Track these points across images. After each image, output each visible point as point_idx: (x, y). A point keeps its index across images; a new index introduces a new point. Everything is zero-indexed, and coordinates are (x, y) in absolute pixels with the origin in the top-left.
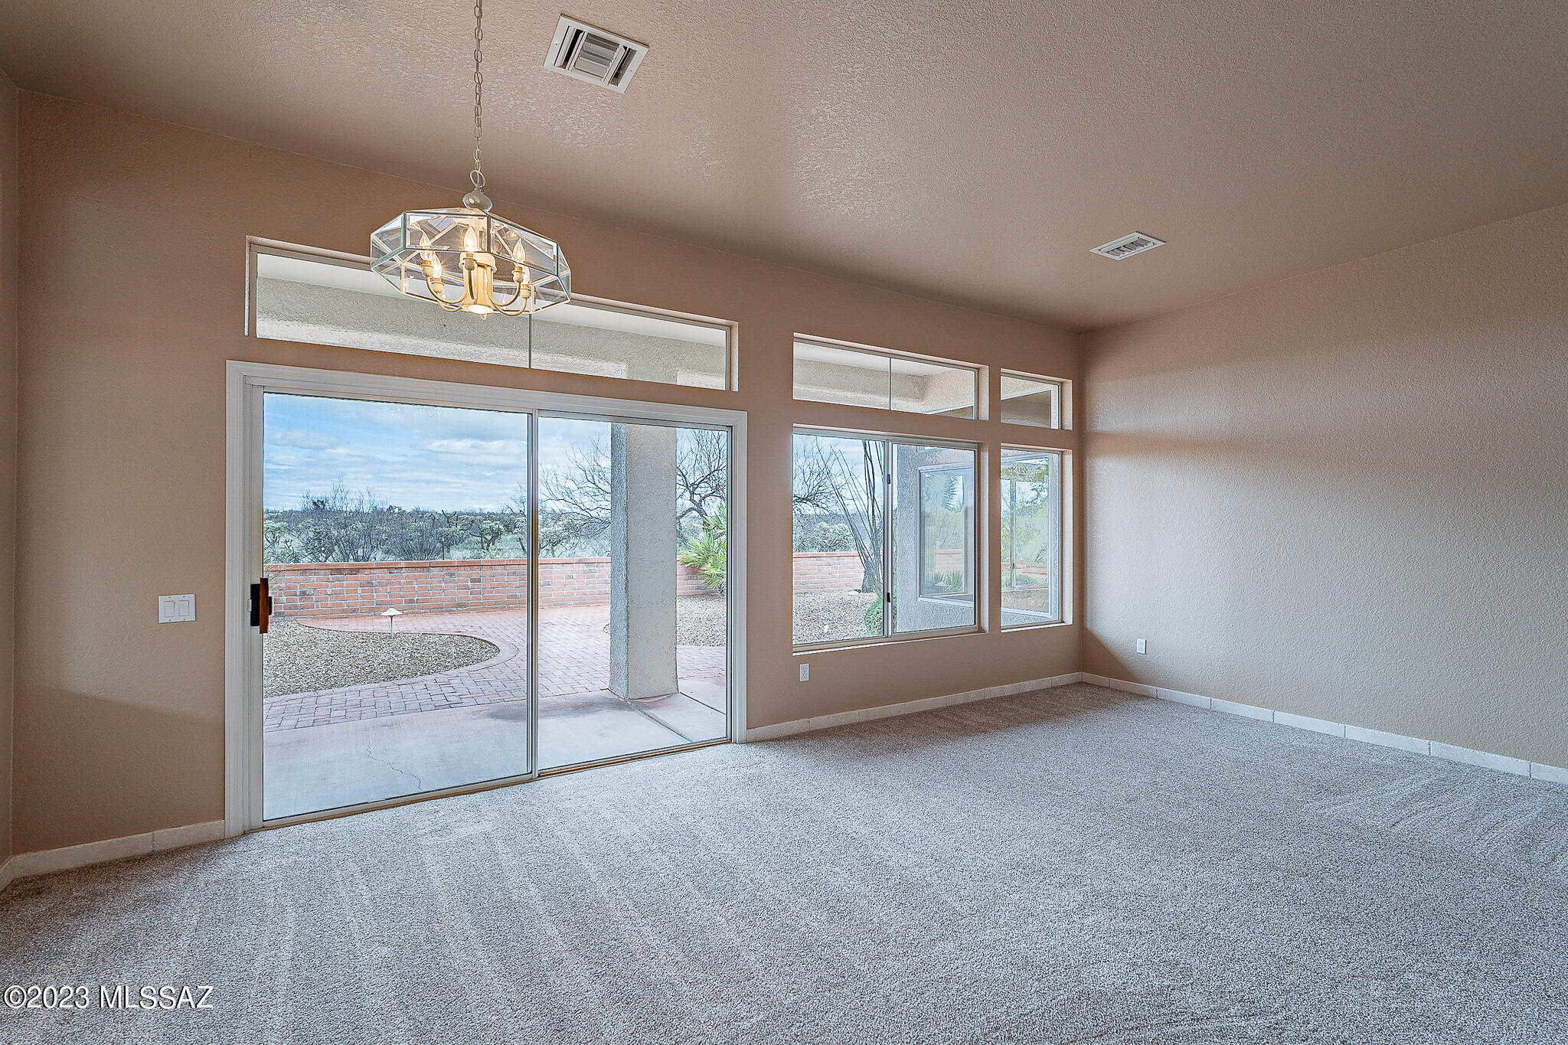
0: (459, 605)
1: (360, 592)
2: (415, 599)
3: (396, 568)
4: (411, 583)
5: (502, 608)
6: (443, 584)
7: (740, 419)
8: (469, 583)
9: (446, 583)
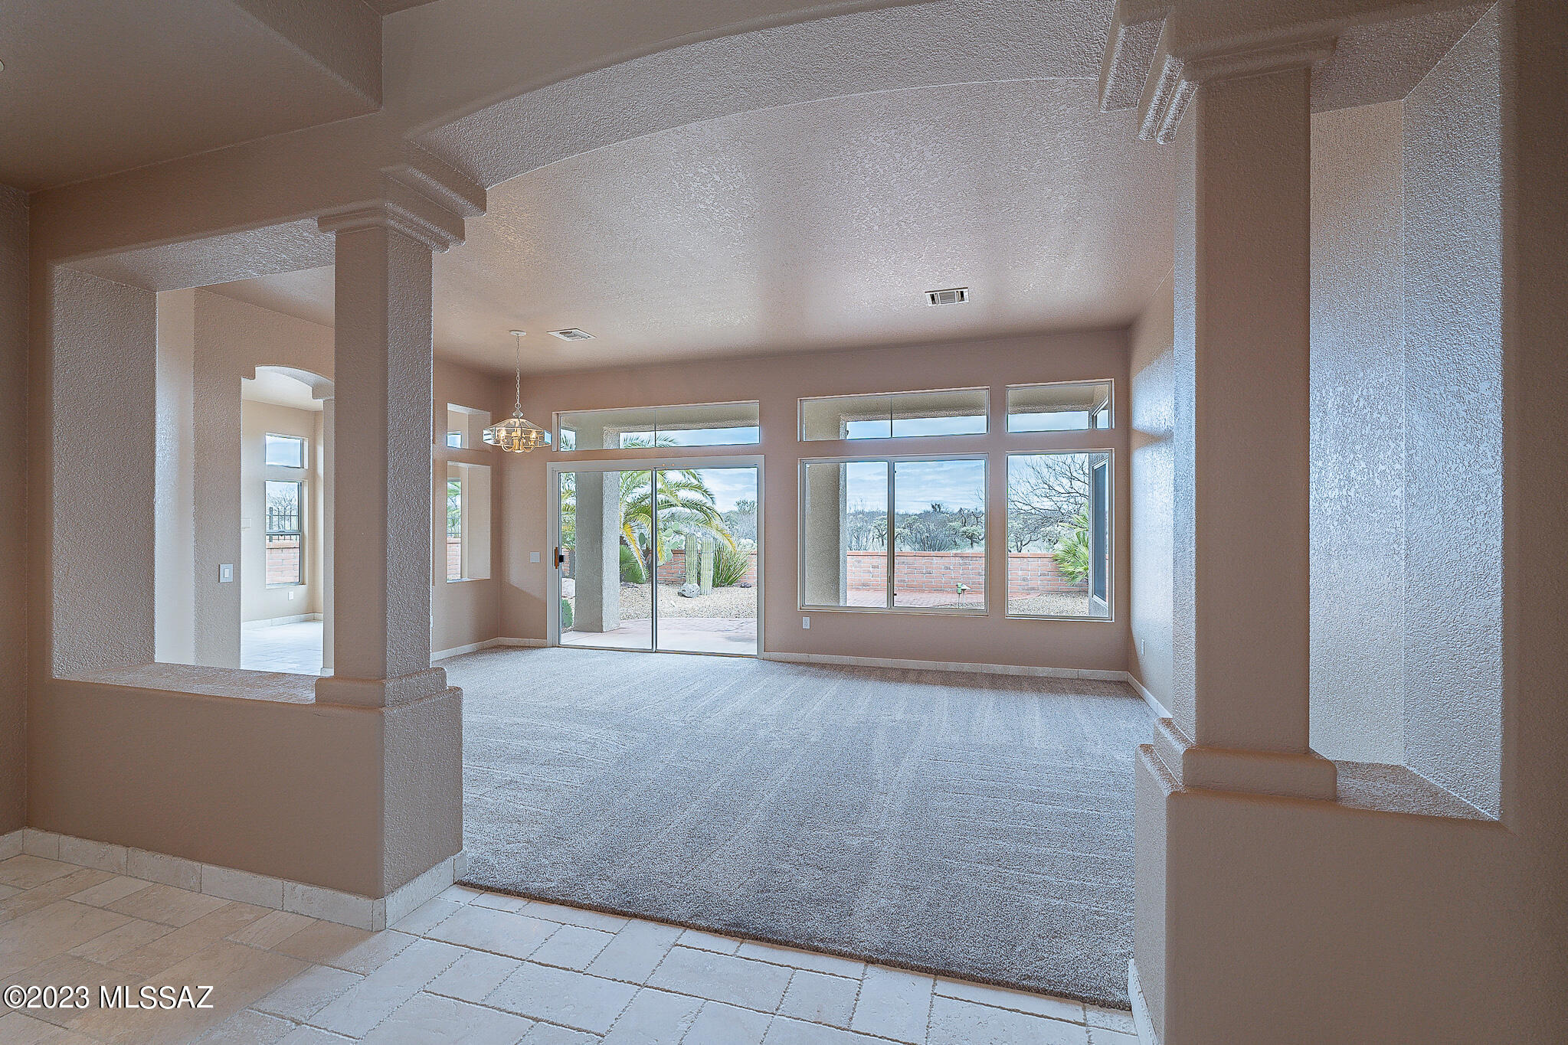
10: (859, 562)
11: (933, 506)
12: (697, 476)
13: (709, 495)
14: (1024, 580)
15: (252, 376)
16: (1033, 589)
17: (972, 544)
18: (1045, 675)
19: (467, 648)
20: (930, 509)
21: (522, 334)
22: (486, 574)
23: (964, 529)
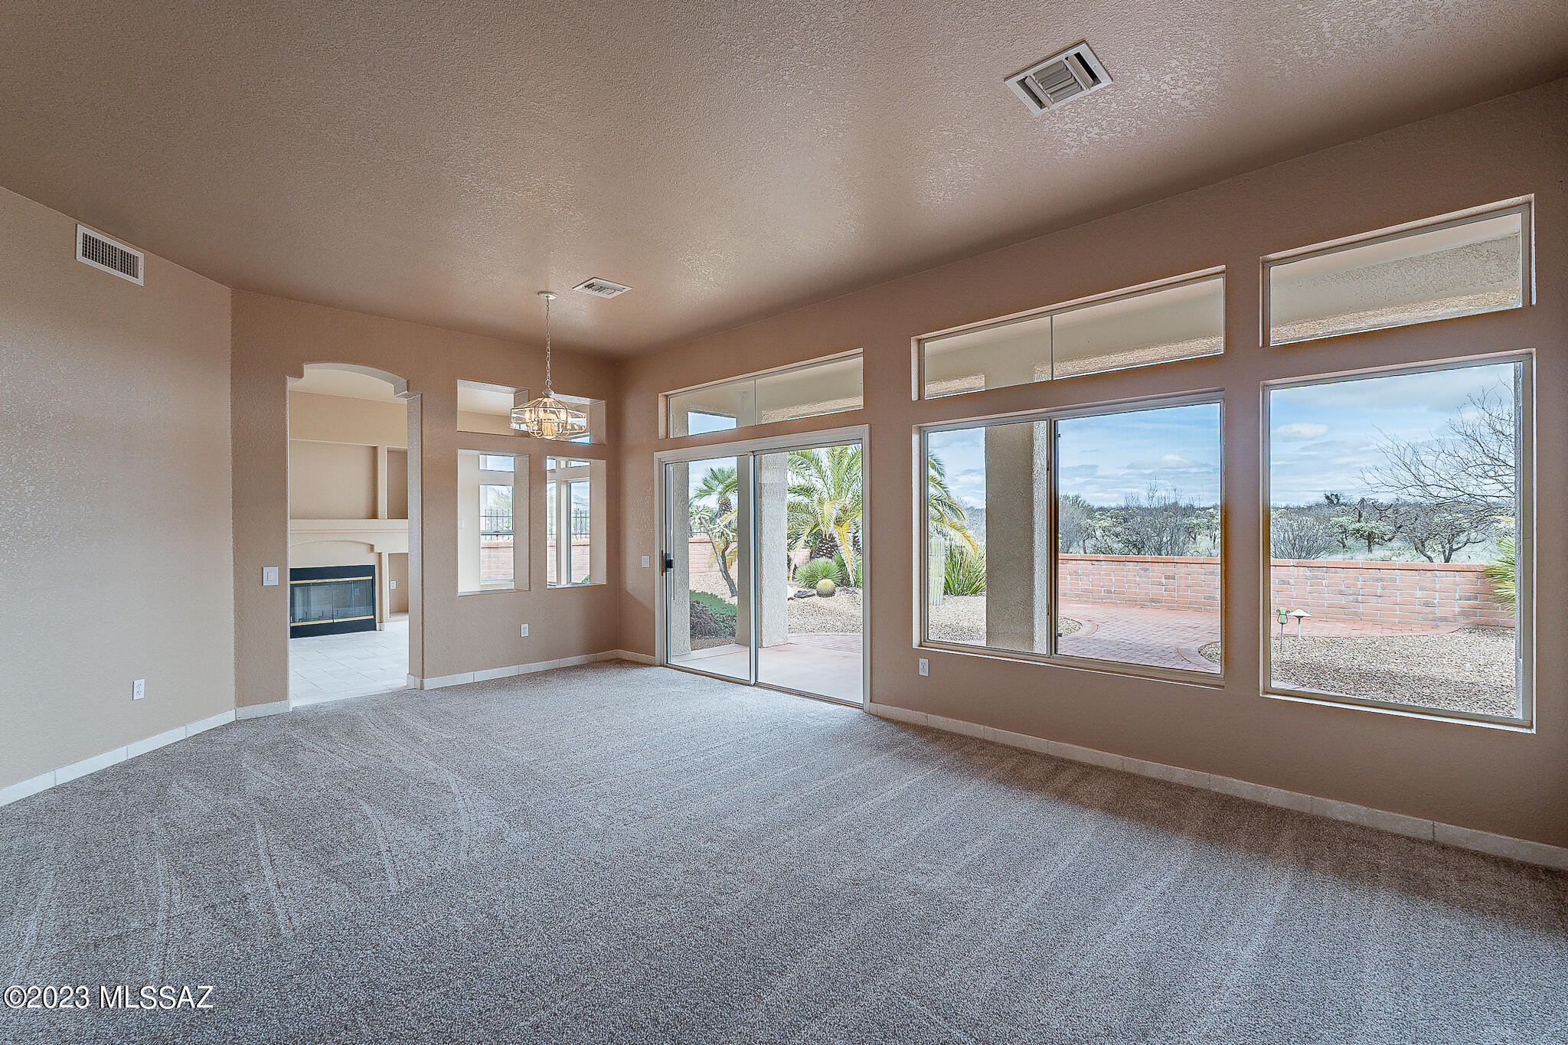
0: (1152, 601)
1: (1069, 579)
2: (1113, 590)
3: (1097, 561)
4: (1109, 575)
5: (1196, 610)
6: (1138, 579)
7: (863, 430)
8: (1163, 580)
9: (1140, 578)
10: (1146, 570)
11: (1327, 497)
12: (937, 465)
13: (943, 488)
14: (1427, 604)
15: (300, 375)
16: (1444, 619)
17: (1369, 546)
18: (1349, 818)
19: (574, 660)
20: (1323, 500)
21: (551, 297)
22: (601, 579)
23: (1358, 525)
